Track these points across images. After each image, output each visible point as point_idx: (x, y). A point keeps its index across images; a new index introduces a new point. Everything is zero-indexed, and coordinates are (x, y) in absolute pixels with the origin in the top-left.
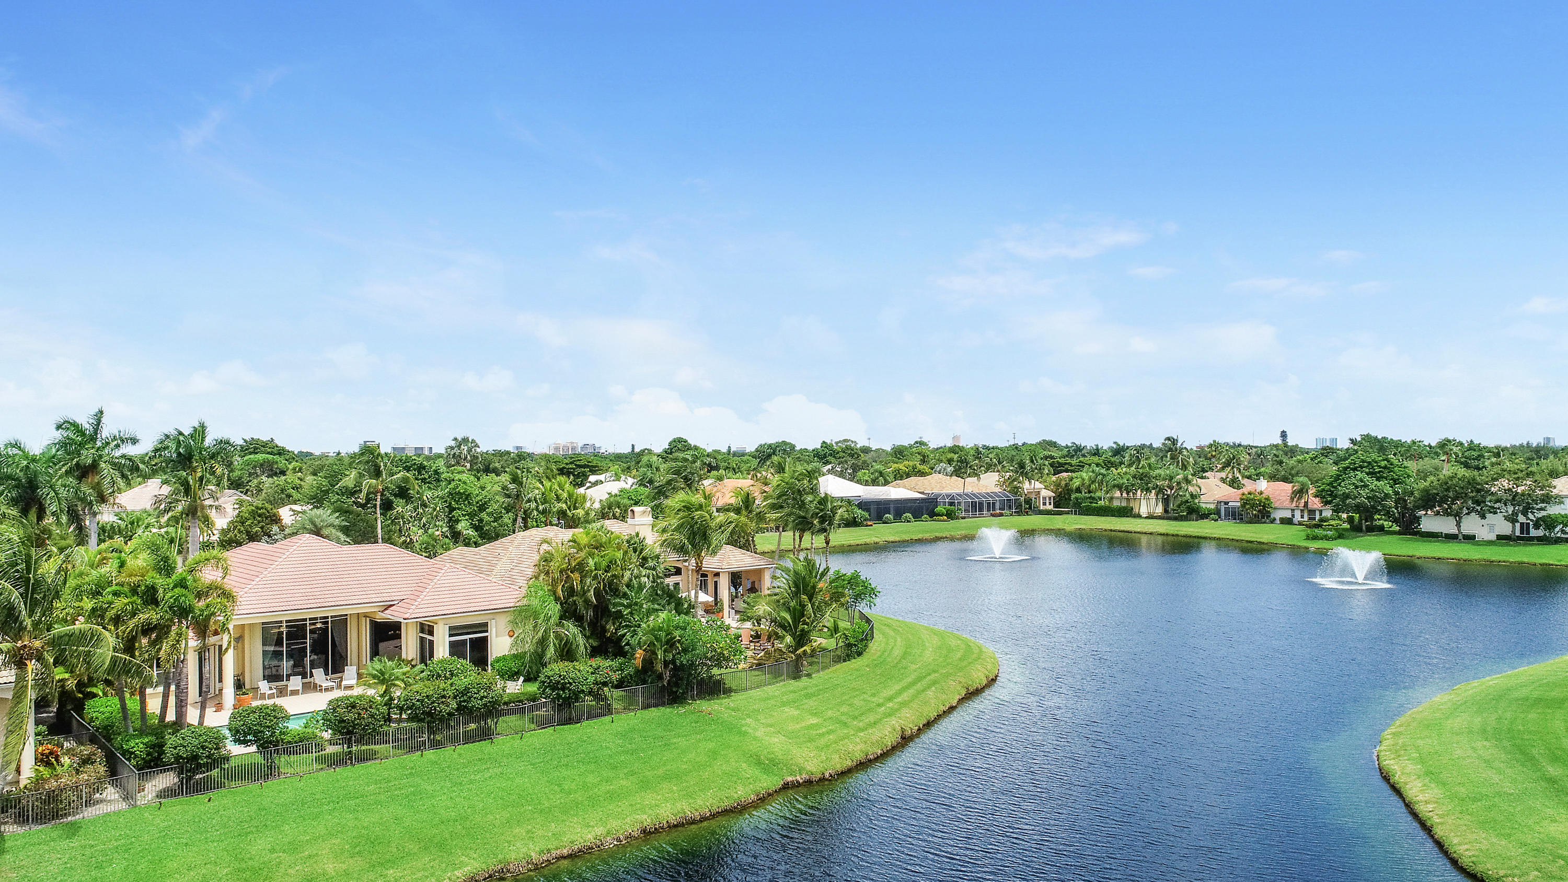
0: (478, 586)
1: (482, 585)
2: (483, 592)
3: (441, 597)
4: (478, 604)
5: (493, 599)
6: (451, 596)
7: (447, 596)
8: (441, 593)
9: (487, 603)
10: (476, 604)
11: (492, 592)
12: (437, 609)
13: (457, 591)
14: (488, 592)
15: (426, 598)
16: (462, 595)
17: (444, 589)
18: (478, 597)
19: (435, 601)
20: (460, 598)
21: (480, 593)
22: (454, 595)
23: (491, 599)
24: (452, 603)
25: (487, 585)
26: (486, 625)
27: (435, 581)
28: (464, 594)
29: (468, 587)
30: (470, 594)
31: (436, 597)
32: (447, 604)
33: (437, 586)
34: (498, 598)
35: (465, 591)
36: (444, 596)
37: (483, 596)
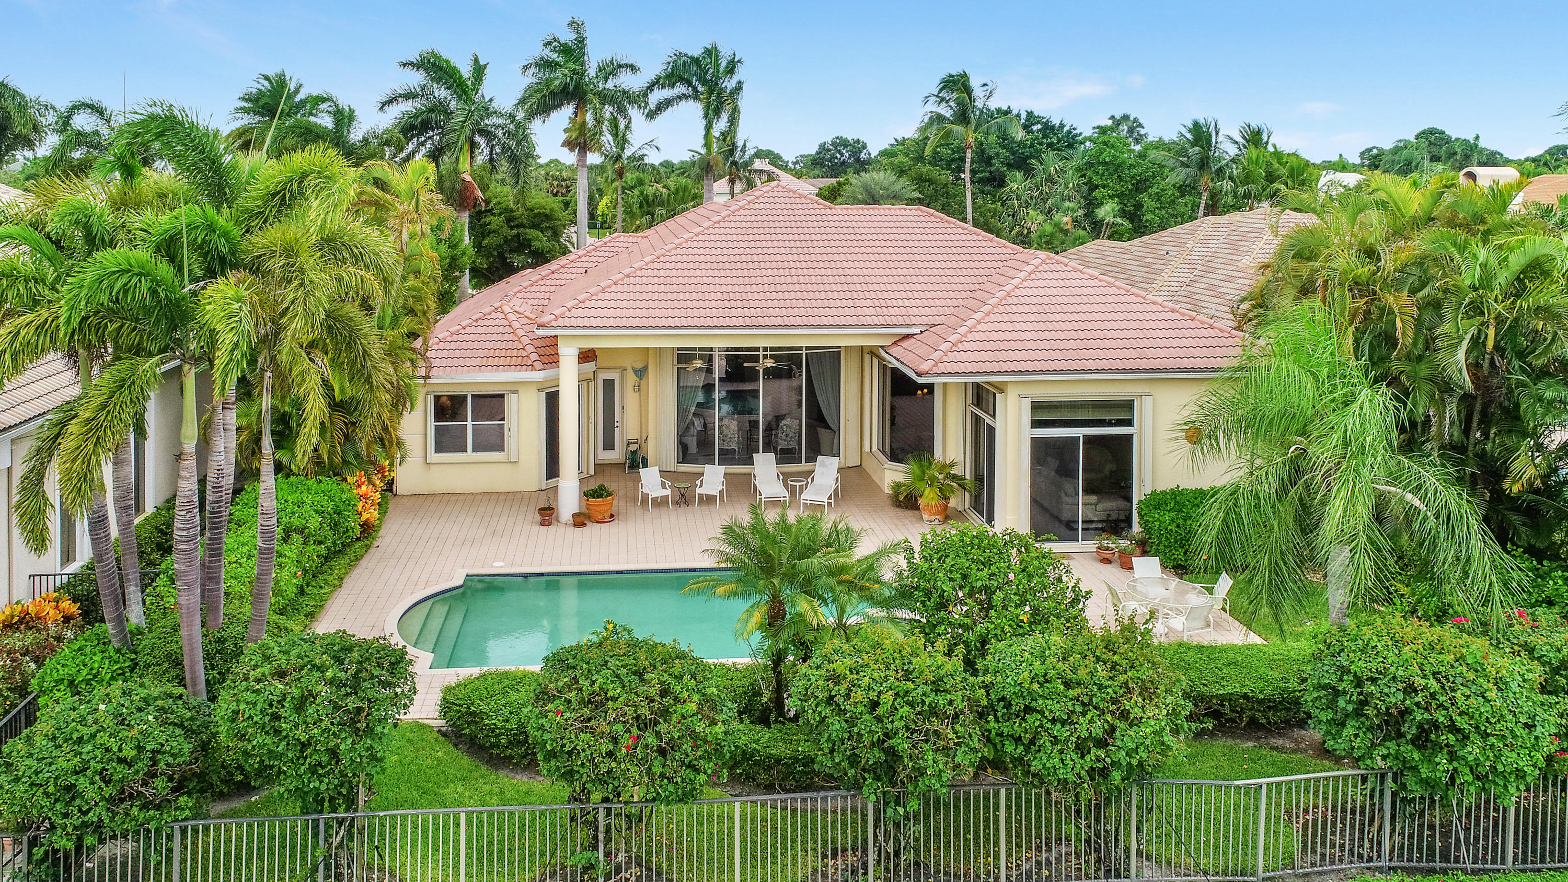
0: (1110, 308)
1: (1122, 308)
2: (1123, 325)
3: (1018, 326)
4: (1108, 354)
5: (1148, 343)
6: (1042, 326)
7: (1031, 326)
8: (1018, 318)
9: (1133, 354)
10: (1102, 354)
11: (1147, 325)
12: (1003, 356)
13: (1058, 317)
14: (1135, 325)
15: (979, 327)
16: (1069, 326)
17: (1026, 309)
18: (1109, 335)
19: (1001, 336)
20: (1062, 335)
21: (1115, 325)
22: (1050, 326)
23: (1142, 344)
24: (1042, 345)
25: (1135, 308)
26: (1128, 405)
27: (1008, 288)
28: (1076, 326)
29: (1085, 308)
30: (1089, 326)
31: (1004, 326)
32: (1029, 345)
33: (1010, 300)
34: (1161, 343)
35: (1076, 317)
36: (1024, 326)
37: (1122, 334)
